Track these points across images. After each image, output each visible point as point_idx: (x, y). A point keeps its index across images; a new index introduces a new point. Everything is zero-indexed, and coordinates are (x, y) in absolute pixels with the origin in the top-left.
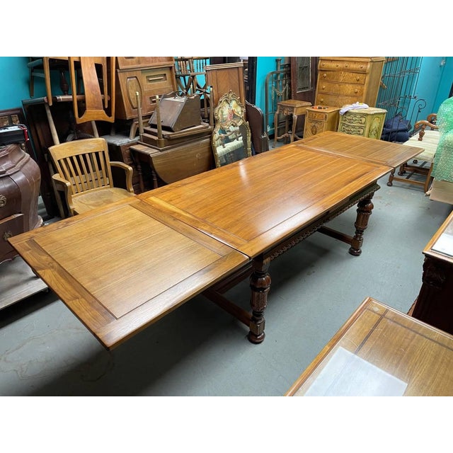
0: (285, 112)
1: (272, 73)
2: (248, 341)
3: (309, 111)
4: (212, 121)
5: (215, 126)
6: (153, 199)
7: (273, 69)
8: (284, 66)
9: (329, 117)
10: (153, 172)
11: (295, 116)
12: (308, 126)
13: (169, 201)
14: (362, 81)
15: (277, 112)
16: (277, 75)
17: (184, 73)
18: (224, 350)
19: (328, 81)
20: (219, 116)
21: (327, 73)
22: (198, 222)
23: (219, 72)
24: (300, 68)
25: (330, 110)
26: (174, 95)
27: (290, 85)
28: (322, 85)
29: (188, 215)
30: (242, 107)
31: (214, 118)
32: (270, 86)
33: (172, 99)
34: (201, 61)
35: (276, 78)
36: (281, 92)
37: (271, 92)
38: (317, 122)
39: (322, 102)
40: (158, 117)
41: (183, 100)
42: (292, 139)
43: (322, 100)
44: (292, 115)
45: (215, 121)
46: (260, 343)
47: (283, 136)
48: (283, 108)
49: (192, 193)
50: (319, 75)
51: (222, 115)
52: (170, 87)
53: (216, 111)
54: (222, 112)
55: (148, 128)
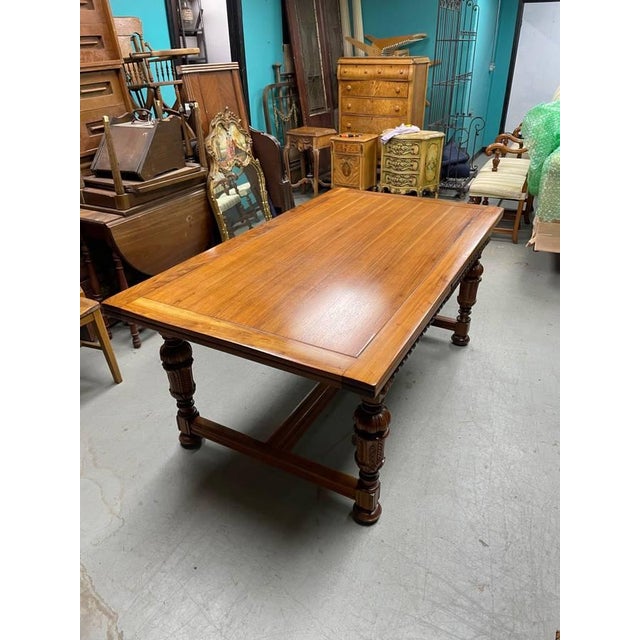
0: (300, 145)
1: (271, 86)
2: (354, 523)
3: (336, 141)
4: (203, 159)
5: (209, 167)
6: (141, 302)
7: (270, 81)
8: (286, 77)
9: (366, 148)
10: (114, 255)
11: (316, 150)
12: (336, 164)
13: (177, 303)
14: (403, 94)
15: (288, 147)
16: (278, 89)
17: (136, 82)
18: (321, 552)
19: (353, 96)
20: (215, 150)
21: (353, 83)
22: (249, 335)
23: (202, 77)
24: (310, 78)
25: (365, 138)
26: (131, 118)
27: (298, 104)
28: (347, 103)
29: (223, 324)
30: (246, 136)
31: (207, 154)
32: (270, 106)
33: (128, 124)
34: (164, 63)
35: (277, 94)
36: (286, 117)
37: (273, 117)
38: (349, 157)
39: (349, 128)
40: (112, 155)
41: (150, 124)
42: (315, 186)
43: (349, 124)
44: (310, 149)
45: (210, 160)
46: (376, 522)
47: (300, 182)
48: (295, 139)
49: (215, 282)
50: (340, 88)
51: (219, 149)
52: (120, 104)
53: (209, 142)
54: (218, 144)
55: (92, 178)
